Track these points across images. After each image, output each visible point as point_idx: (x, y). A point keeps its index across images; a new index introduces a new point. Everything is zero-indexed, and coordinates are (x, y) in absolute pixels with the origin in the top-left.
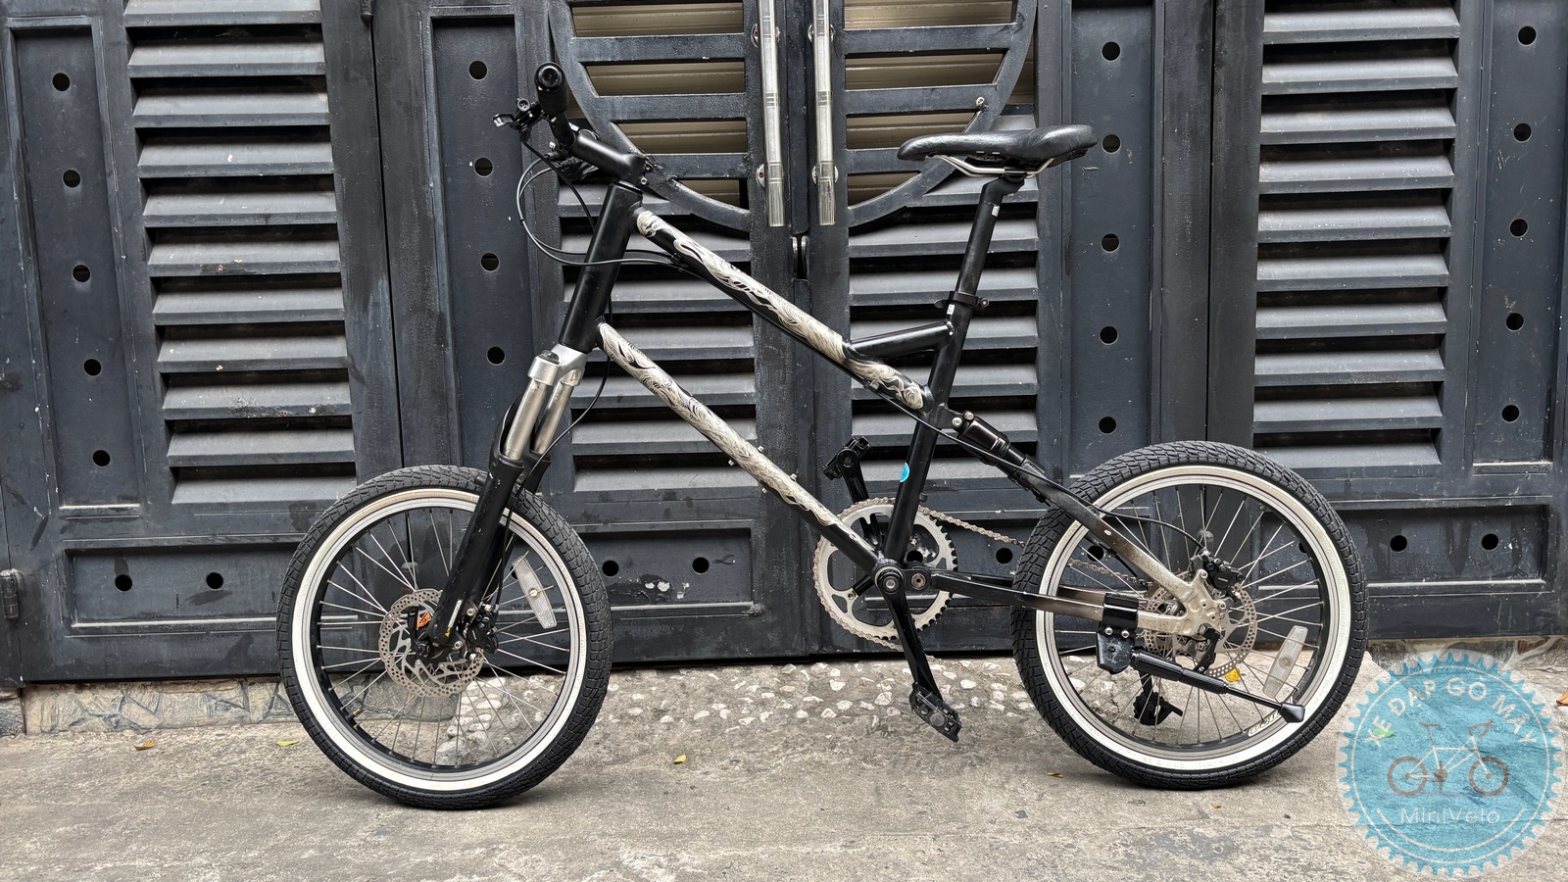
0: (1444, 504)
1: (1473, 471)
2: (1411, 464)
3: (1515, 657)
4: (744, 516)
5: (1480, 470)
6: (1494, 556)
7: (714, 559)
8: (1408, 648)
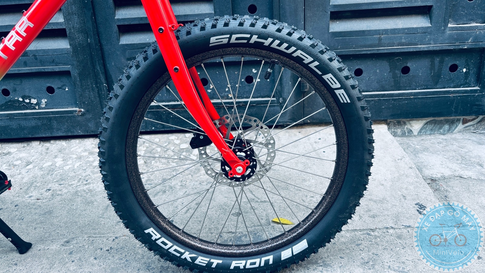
0: (431, 49)
1: (448, 28)
2: (415, 26)
3: (460, 126)
4: (65, 64)
5: (452, 29)
6: (455, 75)
7: (56, 87)
8: (407, 123)
